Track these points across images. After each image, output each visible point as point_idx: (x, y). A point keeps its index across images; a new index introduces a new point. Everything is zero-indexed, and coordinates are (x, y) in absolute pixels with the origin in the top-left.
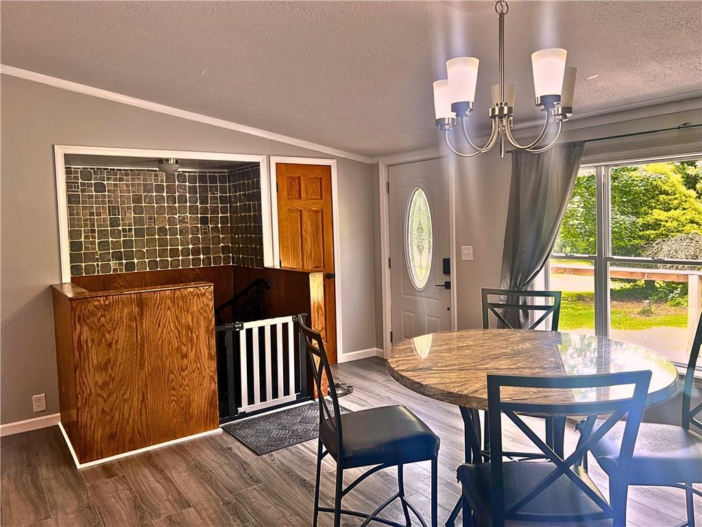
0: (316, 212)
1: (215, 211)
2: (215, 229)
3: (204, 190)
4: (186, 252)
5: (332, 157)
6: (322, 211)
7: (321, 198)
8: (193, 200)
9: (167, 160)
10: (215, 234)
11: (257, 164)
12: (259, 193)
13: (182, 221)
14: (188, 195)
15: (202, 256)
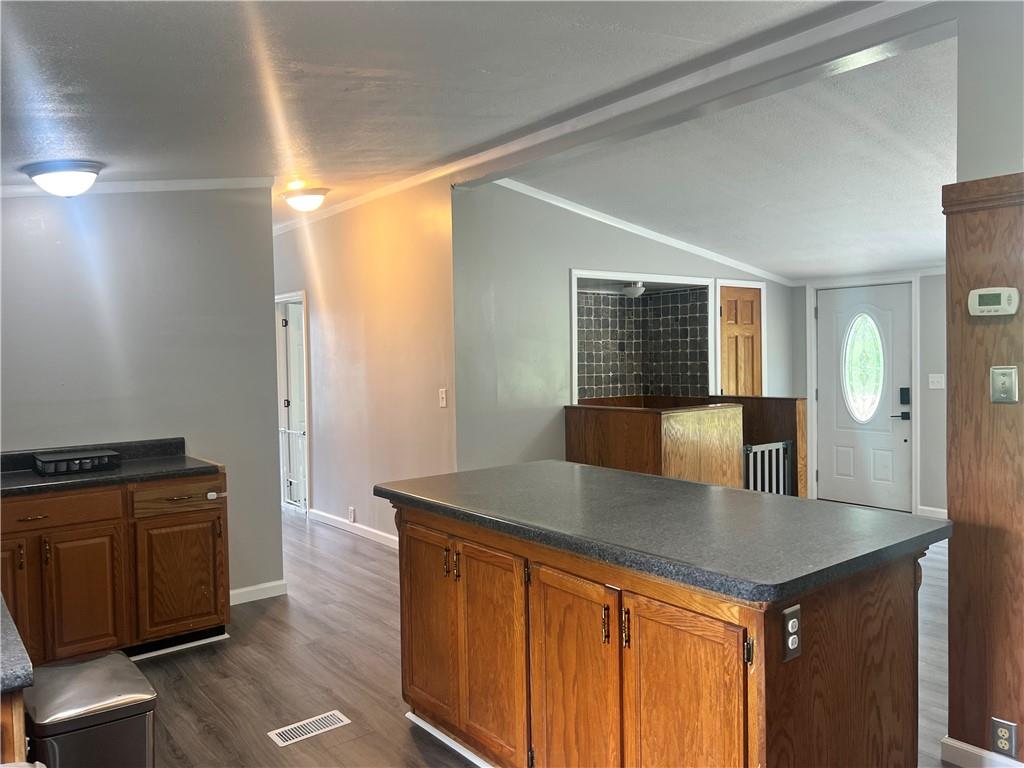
0: (748, 337)
1: (630, 337)
2: (630, 355)
3: (623, 313)
4: (608, 380)
5: (761, 280)
6: (752, 337)
7: (752, 323)
8: (614, 325)
9: (635, 283)
10: (630, 362)
11: (706, 288)
12: (707, 318)
13: (605, 347)
14: (610, 319)
15: (619, 385)
